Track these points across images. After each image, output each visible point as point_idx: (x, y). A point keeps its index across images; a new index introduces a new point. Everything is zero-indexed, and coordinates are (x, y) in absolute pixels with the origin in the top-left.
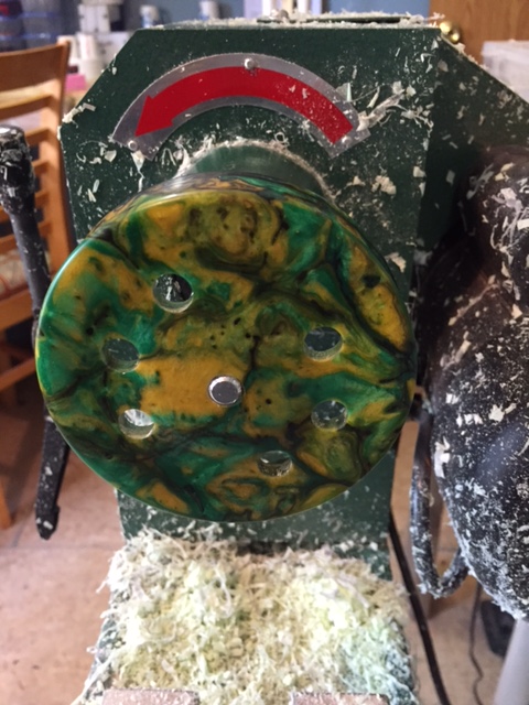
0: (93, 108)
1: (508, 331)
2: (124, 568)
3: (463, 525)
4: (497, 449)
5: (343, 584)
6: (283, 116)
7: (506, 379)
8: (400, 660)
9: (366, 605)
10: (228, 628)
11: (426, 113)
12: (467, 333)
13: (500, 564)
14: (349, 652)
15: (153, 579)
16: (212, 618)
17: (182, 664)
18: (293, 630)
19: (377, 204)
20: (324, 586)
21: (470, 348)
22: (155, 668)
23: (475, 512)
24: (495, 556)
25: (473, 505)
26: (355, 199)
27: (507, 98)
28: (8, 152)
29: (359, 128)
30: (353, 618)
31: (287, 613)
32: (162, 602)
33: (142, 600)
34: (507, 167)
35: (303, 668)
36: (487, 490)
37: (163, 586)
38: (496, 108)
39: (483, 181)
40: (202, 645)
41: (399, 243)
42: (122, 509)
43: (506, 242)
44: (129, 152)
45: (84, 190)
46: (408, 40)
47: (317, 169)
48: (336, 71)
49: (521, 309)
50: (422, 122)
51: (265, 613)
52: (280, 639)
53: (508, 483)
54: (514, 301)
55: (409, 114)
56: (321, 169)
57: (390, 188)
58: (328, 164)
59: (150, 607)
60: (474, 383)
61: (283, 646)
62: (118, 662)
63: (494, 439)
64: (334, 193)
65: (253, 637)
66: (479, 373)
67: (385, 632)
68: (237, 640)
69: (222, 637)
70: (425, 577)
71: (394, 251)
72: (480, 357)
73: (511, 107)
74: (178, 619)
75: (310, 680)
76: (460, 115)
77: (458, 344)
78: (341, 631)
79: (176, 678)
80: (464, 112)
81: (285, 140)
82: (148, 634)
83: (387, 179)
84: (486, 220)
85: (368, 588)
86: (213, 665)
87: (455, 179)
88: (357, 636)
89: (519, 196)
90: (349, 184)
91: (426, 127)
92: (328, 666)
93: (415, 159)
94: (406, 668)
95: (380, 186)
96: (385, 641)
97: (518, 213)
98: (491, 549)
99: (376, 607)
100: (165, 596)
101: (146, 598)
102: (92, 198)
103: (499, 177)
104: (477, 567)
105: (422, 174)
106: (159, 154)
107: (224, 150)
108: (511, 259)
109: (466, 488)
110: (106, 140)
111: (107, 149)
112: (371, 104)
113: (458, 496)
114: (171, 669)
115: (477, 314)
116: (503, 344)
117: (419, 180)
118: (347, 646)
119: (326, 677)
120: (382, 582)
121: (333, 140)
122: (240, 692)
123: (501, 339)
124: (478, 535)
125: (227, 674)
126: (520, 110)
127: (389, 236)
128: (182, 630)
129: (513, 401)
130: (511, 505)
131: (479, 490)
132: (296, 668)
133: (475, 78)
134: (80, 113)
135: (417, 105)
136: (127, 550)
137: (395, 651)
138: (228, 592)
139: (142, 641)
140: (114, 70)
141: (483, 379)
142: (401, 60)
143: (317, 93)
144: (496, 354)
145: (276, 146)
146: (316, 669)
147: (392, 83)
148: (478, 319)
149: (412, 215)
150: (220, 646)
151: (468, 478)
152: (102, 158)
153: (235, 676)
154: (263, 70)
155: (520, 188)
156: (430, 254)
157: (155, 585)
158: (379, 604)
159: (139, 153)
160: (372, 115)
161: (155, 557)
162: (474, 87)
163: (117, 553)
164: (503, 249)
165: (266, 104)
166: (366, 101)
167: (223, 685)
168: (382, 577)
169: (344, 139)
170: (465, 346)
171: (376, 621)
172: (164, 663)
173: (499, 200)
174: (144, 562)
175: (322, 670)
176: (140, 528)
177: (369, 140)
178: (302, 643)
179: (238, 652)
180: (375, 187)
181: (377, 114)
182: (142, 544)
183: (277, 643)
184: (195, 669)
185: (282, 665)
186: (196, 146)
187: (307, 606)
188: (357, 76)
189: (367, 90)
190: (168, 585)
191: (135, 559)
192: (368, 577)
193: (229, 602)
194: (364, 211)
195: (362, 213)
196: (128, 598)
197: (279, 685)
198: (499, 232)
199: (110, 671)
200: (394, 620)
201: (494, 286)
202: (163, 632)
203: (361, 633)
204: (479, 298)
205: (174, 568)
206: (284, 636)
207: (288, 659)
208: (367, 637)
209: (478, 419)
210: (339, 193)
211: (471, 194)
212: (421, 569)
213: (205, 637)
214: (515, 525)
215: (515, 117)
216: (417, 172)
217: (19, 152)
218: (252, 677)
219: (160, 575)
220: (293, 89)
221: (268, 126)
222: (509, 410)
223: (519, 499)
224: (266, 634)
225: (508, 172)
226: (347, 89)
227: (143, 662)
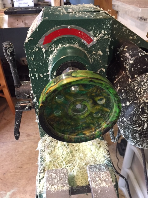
0: (33, 39)
1: (129, 85)
2: (42, 144)
3: (122, 127)
4: (129, 111)
5: (93, 142)
6: (77, 39)
7: (129, 96)
8: (108, 157)
9: (99, 146)
10: (69, 155)
11: (109, 37)
12: (119, 85)
13: (130, 134)
14: (96, 157)
15: (49, 146)
16: (65, 153)
17: (60, 164)
18: (83, 153)
19: (99, 57)
20: (89, 143)
21: (120, 88)
22: (54, 165)
23: (124, 124)
24: (129, 132)
25: (124, 123)
26: (93, 56)
27: (125, 28)
28: (10, 49)
29: (94, 41)
30: (96, 149)
31: (81, 150)
32: (52, 151)
33: (48, 151)
34: (126, 47)
35: (86, 161)
36: (127, 119)
37: (52, 147)
38: (122, 31)
39: (121, 50)
40: (64, 159)
41: (103, 66)
42: (40, 131)
43: (128, 65)
44: (41, 49)
45: (31, 58)
46: (105, 21)
47: (85, 50)
48: (89, 28)
49: (131, 79)
50: (108, 39)
51: (76, 150)
52: (80, 156)
53: (131, 118)
54: (129, 78)
55: (105, 37)
56: (86, 50)
57: (101, 54)
58: (87, 49)
59: (50, 152)
60: (122, 97)
61: (81, 157)
62: (45, 165)
63: (128, 109)
64: (89, 55)
65: (74, 156)
66: (123, 95)
67: (104, 151)
68: (71, 157)
69: (68, 157)
70: (112, 138)
71: (102, 67)
72: (123, 91)
73: (126, 30)
74: (57, 154)
75: (88, 163)
76: (114, 33)
77: (117, 87)
78: (94, 152)
79: (59, 167)
80: (115, 32)
81: (78, 44)
82: (51, 158)
83: (101, 52)
84: (122, 59)
85: (99, 142)
86: (67, 163)
87: (113, 48)
88: (97, 153)
89: (130, 55)
90: (92, 53)
91: (109, 40)
92: (92, 160)
93: (107, 47)
94: (109, 158)
95: (99, 53)
96: (104, 153)
97: (130, 59)
98: (128, 131)
99: (101, 146)
100: (53, 149)
101: (49, 150)
102: (33, 59)
103: (125, 49)
104: (125, 135)
105: (108, 50)
106: (48, 49)
107: (64, 47)
108: (129, 69)
109: (122, 119)
110: (36, 46)
111: (36, 48)
112: (97, 35)
113: (120, 121)
114: (58, 165)
115: (121, 80)
116: (128, 88)
117: (108, 51)
118: (95, 155)
119: (92, 162)
120: (101, 141)
121: (89, 44)
122: (74, 168)
123: (127, 87)
124: (125, 129)
125: (70, 164)
126: (128, 31)
127: (101, 64)
128: (58, 156)
129: (131, 101)
130: (132, 122)
131: (125, 120)
132: (85, 161)
133: (117, 24)
134: (29, 40)
135: (107, 35)
136: (42, 140)
137: (106, 155)
138: (68, 147)
139: (50, 160)
140: (38, 30)
141: (124, 96)
142: (103, 25)
143: (85, 33)
144: (127, 90)
145: (76, 46)
146: (89, 161)
147: (102, 31)
148: (121, 81)
149: (106, 59)
150: (68, 159)
151: (122, 117)
152: (35, 50)
153: (72, 165)
154: (72, 29)
155: (130, 53)
156: (108, 65)
157: (50, 147)
158: (101, 145)
159: (44, 49)
160: (97, 38)
161: (49, 141)
162: (117, 26)
163: (40, 141)
164: (127, 67)
165: (73, 36)
166: (96, 35)
167: (70, 167)
168: (101, 140)
169: (91, 43)
170: (119, 88)
171: (102, 149)
172: (56, 164)
173: (125, 55)
174: (46, 142)
175: (91, 161)
176: (44, 135)
177: (96, 43)
178: (85, 156)
179: (72, 159)
180: (98, 54)
181: (98, 37)
182: (45, 138)
183: (80, 157)
184: (63, 164)
185: (82, 161)
186: (57, 47)
187: (86, 148)
188: (94, 29)
189: (96, 32)
190: (53, 147)
191: (44, 142)
192: (98, 140)
193: (68, 149)
194: (96, 59)
195: (95, 59)
196: (44, 151)
197: (82, 165)
198: (126, 63)
199: (44, 167)
200: (105, 148)
201: (124, 74)
202: (54, 157)
203: (98, 152)
204: (121, 76)
205: (54, 143)
206: (82, 155)
207: (83, 159)
208: (100, 153)
209: (124, 105)
210: (90, 55)
211: (118, 53)
212: (112, 137)
213: (64, 157)
214: (133, 126)
215: (127, 33)
216: (107, 50)
217: (12, 49)
218: (76, 164)
219: (51, 145)
220: (79, 33)
221: (74, 41)
222: (131, 103)
223: (133, 120)
224: (77, 155)
225: (127, 48)
226: (92, 32)
227: (51, 164)
